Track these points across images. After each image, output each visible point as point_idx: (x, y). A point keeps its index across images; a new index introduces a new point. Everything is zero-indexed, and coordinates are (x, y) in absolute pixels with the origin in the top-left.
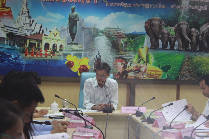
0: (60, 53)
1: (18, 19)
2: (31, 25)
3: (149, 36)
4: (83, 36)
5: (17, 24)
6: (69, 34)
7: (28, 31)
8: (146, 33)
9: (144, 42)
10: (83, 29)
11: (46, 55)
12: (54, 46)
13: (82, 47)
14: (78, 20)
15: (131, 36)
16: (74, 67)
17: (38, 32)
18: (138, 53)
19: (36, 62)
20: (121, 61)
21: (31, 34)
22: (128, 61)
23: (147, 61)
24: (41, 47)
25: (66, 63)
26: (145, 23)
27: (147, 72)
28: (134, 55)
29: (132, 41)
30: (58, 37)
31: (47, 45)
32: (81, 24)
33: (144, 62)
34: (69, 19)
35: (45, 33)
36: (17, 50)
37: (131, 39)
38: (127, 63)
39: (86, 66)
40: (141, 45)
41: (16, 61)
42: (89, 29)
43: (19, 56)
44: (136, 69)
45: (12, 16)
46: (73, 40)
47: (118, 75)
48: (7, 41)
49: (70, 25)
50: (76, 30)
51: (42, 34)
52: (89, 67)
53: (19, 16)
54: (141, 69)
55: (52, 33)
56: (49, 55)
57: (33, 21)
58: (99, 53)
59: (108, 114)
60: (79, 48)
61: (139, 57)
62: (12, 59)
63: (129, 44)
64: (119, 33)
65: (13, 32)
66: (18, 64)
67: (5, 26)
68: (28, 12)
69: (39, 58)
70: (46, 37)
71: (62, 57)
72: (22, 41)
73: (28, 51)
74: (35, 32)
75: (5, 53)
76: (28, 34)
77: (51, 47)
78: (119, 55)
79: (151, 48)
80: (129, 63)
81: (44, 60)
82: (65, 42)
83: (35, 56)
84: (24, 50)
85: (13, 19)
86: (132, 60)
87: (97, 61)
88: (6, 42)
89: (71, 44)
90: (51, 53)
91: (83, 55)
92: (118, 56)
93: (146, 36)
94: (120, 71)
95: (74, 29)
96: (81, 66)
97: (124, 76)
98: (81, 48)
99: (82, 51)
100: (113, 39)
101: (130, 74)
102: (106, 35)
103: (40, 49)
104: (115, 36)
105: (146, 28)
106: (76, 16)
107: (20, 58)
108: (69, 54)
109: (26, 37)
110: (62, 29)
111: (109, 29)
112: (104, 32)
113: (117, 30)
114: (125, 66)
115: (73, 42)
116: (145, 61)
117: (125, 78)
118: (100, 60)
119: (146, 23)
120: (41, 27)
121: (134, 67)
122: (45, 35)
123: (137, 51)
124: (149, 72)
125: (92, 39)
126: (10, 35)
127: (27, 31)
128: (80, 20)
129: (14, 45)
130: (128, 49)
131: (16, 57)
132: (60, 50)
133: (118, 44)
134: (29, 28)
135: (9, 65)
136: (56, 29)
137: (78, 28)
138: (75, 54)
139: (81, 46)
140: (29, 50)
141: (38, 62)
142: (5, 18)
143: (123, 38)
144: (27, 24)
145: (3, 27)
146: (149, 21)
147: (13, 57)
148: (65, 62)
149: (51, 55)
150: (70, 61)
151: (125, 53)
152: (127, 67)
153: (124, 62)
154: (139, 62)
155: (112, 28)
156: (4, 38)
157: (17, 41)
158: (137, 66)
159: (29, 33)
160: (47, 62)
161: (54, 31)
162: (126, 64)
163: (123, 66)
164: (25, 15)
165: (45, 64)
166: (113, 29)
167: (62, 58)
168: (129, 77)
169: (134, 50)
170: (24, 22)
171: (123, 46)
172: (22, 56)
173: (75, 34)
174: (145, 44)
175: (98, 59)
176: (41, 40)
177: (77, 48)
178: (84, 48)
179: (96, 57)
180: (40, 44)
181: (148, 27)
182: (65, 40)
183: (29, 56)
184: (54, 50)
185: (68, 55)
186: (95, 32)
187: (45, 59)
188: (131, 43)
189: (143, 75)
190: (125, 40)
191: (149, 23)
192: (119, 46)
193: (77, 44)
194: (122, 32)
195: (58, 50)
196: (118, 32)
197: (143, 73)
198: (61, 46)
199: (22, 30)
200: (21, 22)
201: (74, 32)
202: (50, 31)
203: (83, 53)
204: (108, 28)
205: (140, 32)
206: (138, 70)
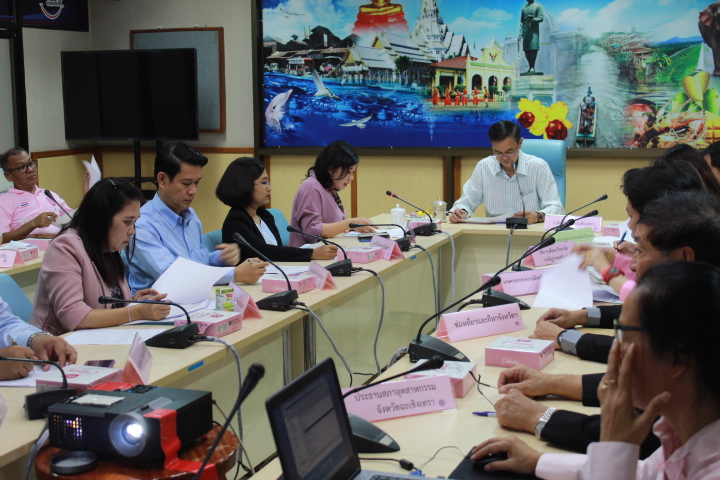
0: (505, 96)
1: (418, 27)
2: (443, 38)
3: (710, 45)
4: (554, 54)
5: (414, 37)
6: (522, 54)
7: (438, 52)
8: (702, 39)
9: (696, 62)
10: (554, 39)
11: (476, 101)
12: (492, 80)
13: (551, 80)
14: (541, 21)
15: (664, 49)
16: (534, 124)
17: (457, 54)
18: (682, 88)
19: (455, 116)
20: (643, 108)
21: (443, 59)
22: (659, 108)
23: (706, 105)
24: (464, 84)
25: (518, 116)
26: (698, 15)
27: (705, 131)
28: (674, 93)
29: (667, 59)
30: (499, 61)
31: (477, 80)
32: (547, 29)
33: (699, 109)
34: (523, 20)
35: (473, 53)
36: (418, 94)
37: (665, 56)
38: (655, 112)
39: (561, 123)
40: (691, 69)
41: (417, 116)
42: (566, 38)
43: (420, 106)
44: (679, 124)
45: (404, 21)
46: (532, 65)
47: (635, 141)
48: (397, 74)
49: (524, 32)
50: (538, 43)
51: (466, 57)
52: (568, 124)
53: (418, 22)
54: (690, 126)
55: (487, 53)
56: (481, 101)
57: (447, 31)
58: (590, 92)
59: (511, 233)
60: (545, 83)
61: (686, 97)
62: (408, 112)
63: (661, 69)
64: (636, 43)
65: (407, 55)
66: (421, 122)
67: (392, 44)
68: (437, 12)
69: (461, 108)
70: (474, 62)
71: (509, 103)
72: (425, 74)
73: (439, 95)
74: (451, 53)
75: (395, 100)
76: (438, 58)
77: (485, 83)
78: (636, 94)
79: (715, 75)
80: (661, 113)
81: (472, 113)
82: (515, 71)
83: (453, 104)
84: (430, 93)
85: (408, 27)
86: (667, 104)
87: (585, 111)
88: (394, 77)
89: (528, 73)
90: (485, 97)
91: (554, 97)
92: (633, 97)
93: (704, 46)
94: (641, 131)
95: (534, 40)
96: (551, 122)
97: (650, 143)
98: (549, 83)
99: (551, 89)
100: (623, 59)
101: (663, 138)
102: (606, 49)
103: (462, 90)
104: (628, 50)
105: (702, 26)
106: (537, 13)
107: (423, 110)
108: (525, 97)
109: (435, 65)
110: (508, 42)
111: (612, 36)
112: (602, 42)
113: (632, 38)
114: (652, 120)
115: (532, 70)
116: (701, 106)
117: (653, 146)
118: (593, 107)
119: (702, 14)
120: (464, 41)
121: (672, 121)
122: (472, 58)
123: (680, 83)
124: (711, 131)
125: (573, 60)
126: (403, 63)
127: (434, 52)
128: (547, 21)
129: (410, 84)
130: (658, 78)
131: (416, 109)
132: (504, 89)
133: (635, 69)
134: (439, 46)
135: (402, 124)
136: (496, 43)
137: (542, 39)
138: (537, 97)
139: (550, 78)
140: (441, 93)
141: (459, 116)
142: (391, 27)
143: (645, 54)
144: (435, 37)
145: (389, 46)
146: (709, 11)
147: (409, 107)
148: (514, 114)
149: (487, 100)
150: (526, 113)
151: (651, 88)
152: (657, 121)
153: (649, 111)
154: (686, 108)
155: (620, 33)
156: (390, 71)
157: (416, 75)
158: (681, 118)
159: (439, 56)
160: (477, 117)
161: (491, 48)
162: (653, 115)
163: (646, 118)
164: (430, 19)
165: (473, 120)
166: (623, 36)
167: (508, 106)
168: (661, 144)
169: (673, 80)
170: (429, 33)
171: (647, 73)
172: (427, 104)
173: (535, 52)
174: (701, 65)
175: (588, 106)
176: (465, 70)
177: (541, 83)
178: (555, 83)
179: (584, 101)
180: (463, 78)
181: (708, 24)
182: (515, 67)
183: (441, 104)
184: (493, 91)
185: (522, 99)
186: (580, 45)
187: (474, 109)
188: (665, 65)
189: (695, 138)
190: (650, 59)
191: (710, 14)
192: (637, 73)
193: (541, 74)
194: (645, 40)
195: (500, 89)
196: (635, 40)
197: (695, 134)
198: (506, 80)
199: (426, 49)
200: (423, 34)
201: (534, 48)
202: (483, 50)
203: (554, 94)
204: (610, 34)
205: (687, 37)
206: (683, 127)
